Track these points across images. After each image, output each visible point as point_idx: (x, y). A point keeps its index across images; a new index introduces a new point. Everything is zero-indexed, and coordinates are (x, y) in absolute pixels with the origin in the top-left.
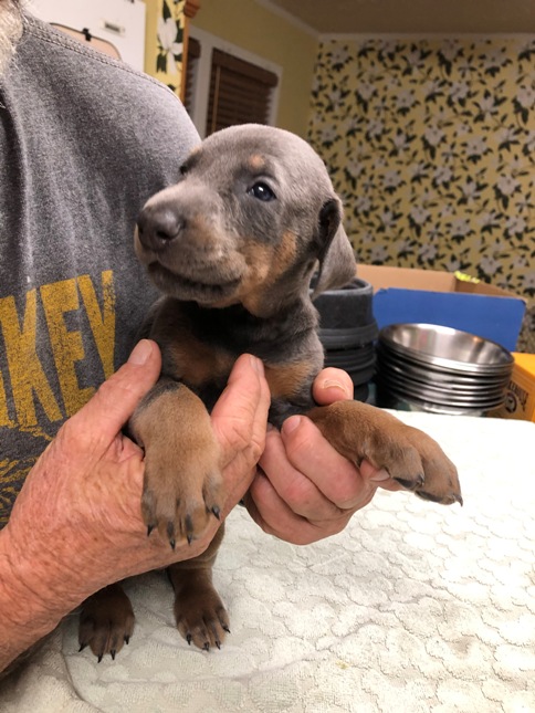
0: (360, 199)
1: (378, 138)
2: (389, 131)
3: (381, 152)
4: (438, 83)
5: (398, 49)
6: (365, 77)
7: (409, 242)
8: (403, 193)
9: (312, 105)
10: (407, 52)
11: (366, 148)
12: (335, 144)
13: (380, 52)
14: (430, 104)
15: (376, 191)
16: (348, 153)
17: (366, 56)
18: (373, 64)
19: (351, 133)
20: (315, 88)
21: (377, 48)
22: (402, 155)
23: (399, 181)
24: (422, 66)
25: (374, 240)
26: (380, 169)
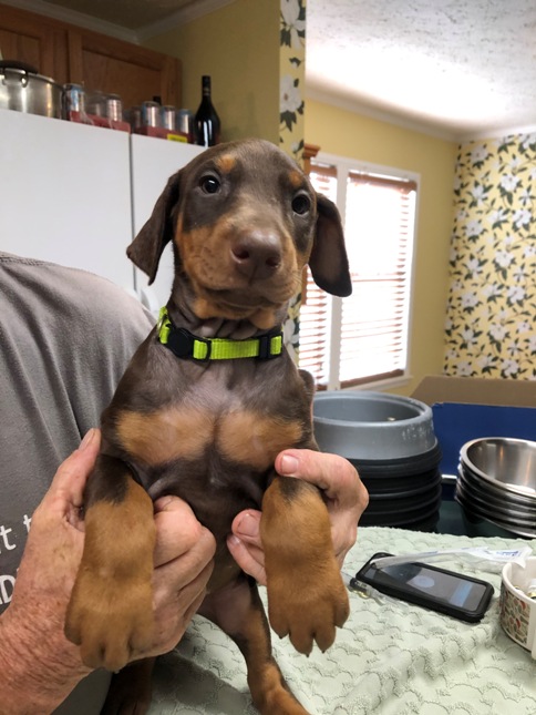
6: (508, 170)
17: (507, 151)
19: (497, 225)
20: (457, 187)
21: (518, 142)
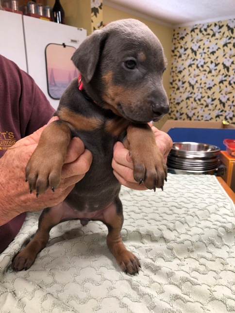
0: (196, 94)
1: (202, 66)
2: (207, 62)
3: (204, 72)
4: (228, 38)
5: (208, 26)
6: (195, 41)
7: (220, 111)
8: (216, 89)
9: (172, 56)
10: (213, 27)
11: (197, 71)
12: (183, 71)
13: (200, 29)
14: (225, 47)
15: (203, 89)
16: (190, 75)
17: (194, 32)
18: (197, 34)
19: (190, 66)
20: (173, 49)
21: (199, 28)
22: (214, 72)
23: (213, 84)
24: (220, 32)
25: (204, 111)
26: (204, 80)
